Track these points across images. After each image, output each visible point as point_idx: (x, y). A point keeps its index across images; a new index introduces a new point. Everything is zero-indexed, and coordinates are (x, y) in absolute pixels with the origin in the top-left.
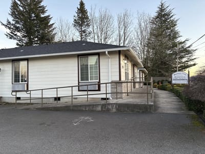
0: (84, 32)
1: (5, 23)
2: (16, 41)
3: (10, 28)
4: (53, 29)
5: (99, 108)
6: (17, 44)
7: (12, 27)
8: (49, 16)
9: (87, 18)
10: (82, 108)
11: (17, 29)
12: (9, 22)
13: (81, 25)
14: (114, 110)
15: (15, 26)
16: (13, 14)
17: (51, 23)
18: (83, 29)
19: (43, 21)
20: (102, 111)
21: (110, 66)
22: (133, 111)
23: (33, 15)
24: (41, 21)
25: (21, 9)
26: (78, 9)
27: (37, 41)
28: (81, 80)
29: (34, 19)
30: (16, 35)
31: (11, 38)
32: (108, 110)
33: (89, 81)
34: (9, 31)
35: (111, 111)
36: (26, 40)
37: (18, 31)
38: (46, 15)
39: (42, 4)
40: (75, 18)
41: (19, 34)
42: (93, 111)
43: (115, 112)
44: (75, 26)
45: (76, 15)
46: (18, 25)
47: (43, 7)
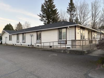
0: (73, 14)
1: (39, 15)
2: (43, 22)
3: (41, 17)
4: (58, 15)
5: (63, 51)
6: (44, 23)
7: (42, 16)
8: (56, 9)
9: (74, 7)
10: (56, 51)
11: (44, 17)
12: (41, 14)
13: (71, 12)
14: (68, 53)
15: (43, 16)
16: (42, 11)
17: (57, 12)
18: (72, 13)
19: (54, 12)
20: (64, 53)
21: (71, 33)
22: (76, 53)
23: (50, 10)
24: (53, 12)
25: (45, 7)
26: (69, 4)
27: (51, 21)
28: (59, 39)
29: (50, 11)
30: (43, 19)
31: (41, 21)
32: (66, 52)
33: (62, 40)
34: (40, 18)
35: (67, 53)
36: (47, 21)
37: (44, 18)
38: (55, 8)
39: (53, 4)
40: (67, 8)
41: (44, 19)
42: (60, 52)
43: (69, 54)
44: (68, 12)
45: (68, 7)
46: (44, 15)
47: (54, 5)
